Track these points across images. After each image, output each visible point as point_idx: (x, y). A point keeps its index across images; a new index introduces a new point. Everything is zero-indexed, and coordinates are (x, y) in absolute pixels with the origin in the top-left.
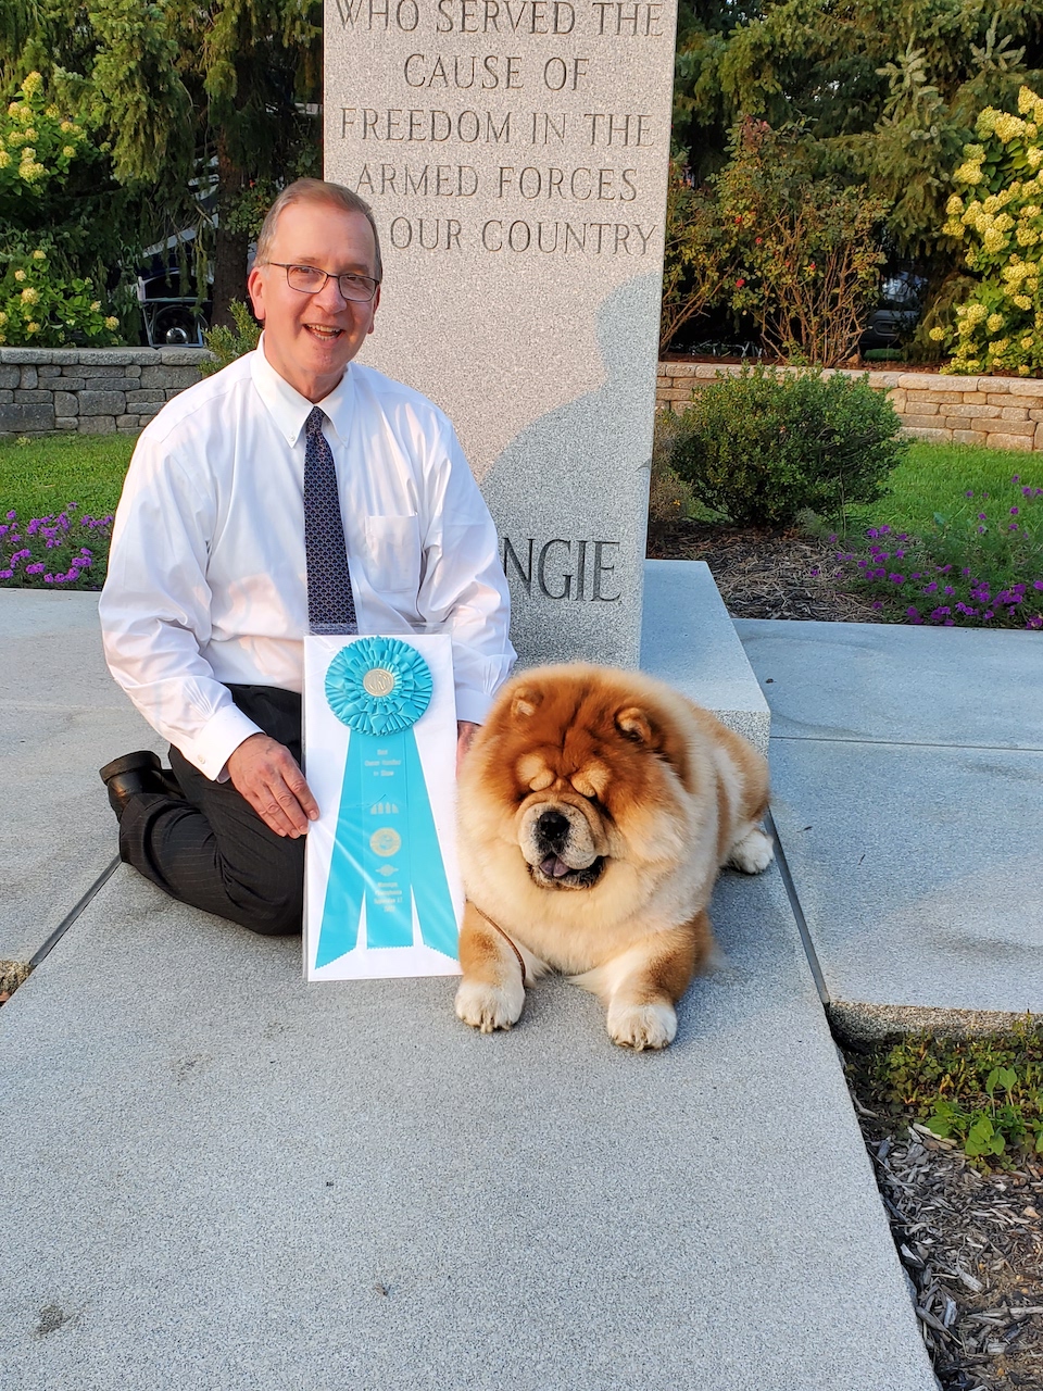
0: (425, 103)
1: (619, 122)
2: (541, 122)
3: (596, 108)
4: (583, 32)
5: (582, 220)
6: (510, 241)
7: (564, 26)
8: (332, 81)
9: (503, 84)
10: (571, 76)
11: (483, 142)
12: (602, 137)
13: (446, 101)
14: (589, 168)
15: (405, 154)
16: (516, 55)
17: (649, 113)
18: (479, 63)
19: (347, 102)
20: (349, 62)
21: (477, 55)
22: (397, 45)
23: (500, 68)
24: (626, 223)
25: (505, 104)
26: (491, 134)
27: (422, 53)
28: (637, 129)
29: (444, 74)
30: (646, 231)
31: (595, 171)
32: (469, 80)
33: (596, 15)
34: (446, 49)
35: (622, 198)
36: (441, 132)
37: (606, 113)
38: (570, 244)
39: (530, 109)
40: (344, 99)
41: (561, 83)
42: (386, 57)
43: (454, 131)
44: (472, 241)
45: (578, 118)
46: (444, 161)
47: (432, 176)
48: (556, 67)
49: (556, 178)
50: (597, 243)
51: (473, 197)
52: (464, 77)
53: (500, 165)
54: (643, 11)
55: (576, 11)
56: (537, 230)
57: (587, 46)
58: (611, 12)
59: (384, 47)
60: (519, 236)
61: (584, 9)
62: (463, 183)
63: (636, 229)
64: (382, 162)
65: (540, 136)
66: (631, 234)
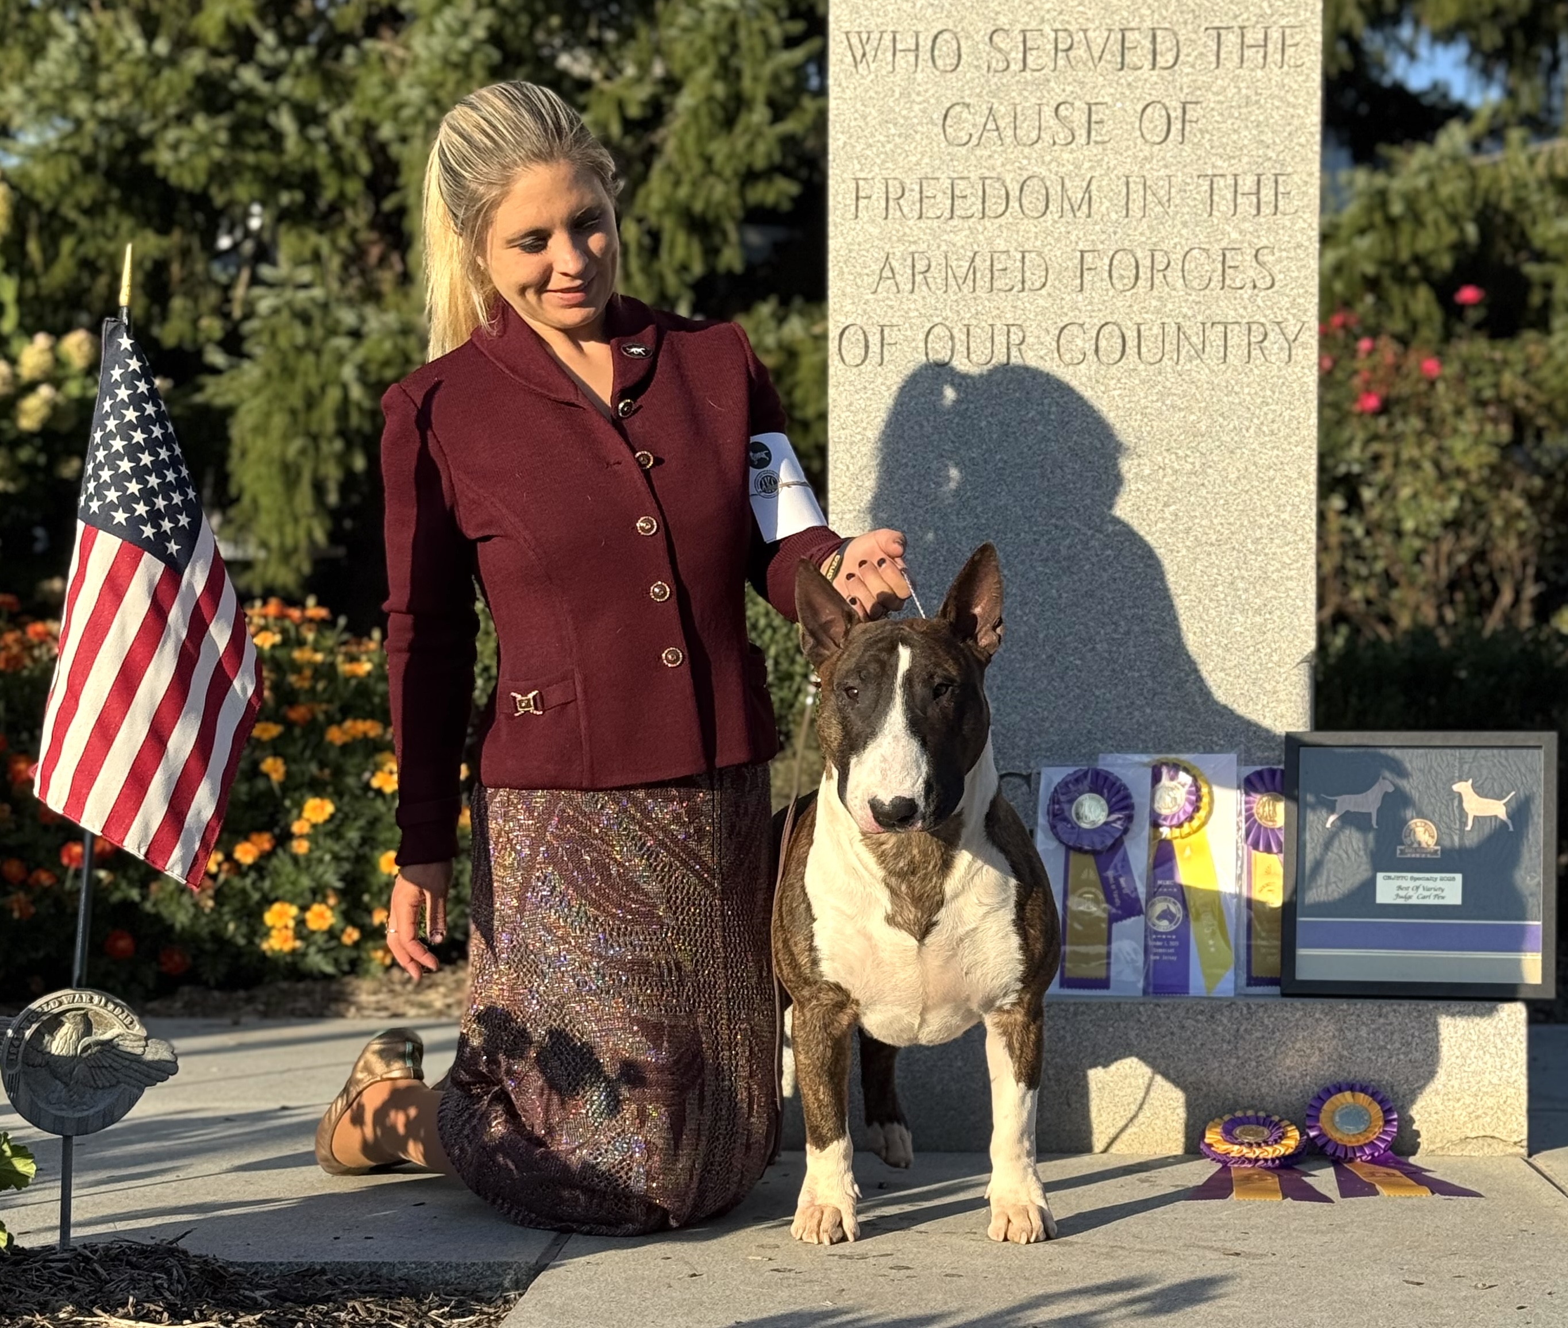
0: (972, 168)
1: (1248, 183)
2: (1137, 188)
3: (1214, 166)
4: (1193, 66)
5: (1200, 318)
6: (1097, 351)
7: (1165, 59)
8: (840, 143)
9: (1081, 138)
10: (1176, 126)
11: (1056, 216)
12: (1224, 205)
13: (1003, 165)
14: (1207, 246)
15: (945, 237)
16: (1100, 99)
17: (1290, 170)
18: (1048, 112)
19: (862, 170)
20: (864, 117)
21: (1044, 101)
22: (931, 92)
23: (1079, 118)
24: (1263, 320)
25: (1087, 165)
26: (1067, 206)
27: (967, 100)
28: (1273, 192)
29: (997, 129)
30: (1292, 330)
31: (1216, 249)
32: (1034, 135)
33: (1210, 43)
34: (1002, 95)
35: (1255, 287)
36: (995, 206)
37: (1229, 171)
38: (1183, 352)
39: (1120, 171)
40: (858, 167)
41: (1163, 135)
42: (916, 108)
43: (1014, 204)
44: (1042, 353)
45: (1189, 180)
46: (1001, 245)
47: (982, 264)
48: (1156, 114)
49: (1161, 261)
50: (1222, 349)
51: (1043, 292)
52: (1027, 131)
53: (1081, 247)
54: (1275, 35)
55: (1181, 38)
56: (1135, 334)
57: (1199, 83)
58: (1231, 39)
59: (914, 96)
60: (1110, 343)
61: (1193, 36)
62: (1028, 274)
63: (1277, 329)
64: (913, 248)
65: (1135, 207)
66: (1271, 336)
